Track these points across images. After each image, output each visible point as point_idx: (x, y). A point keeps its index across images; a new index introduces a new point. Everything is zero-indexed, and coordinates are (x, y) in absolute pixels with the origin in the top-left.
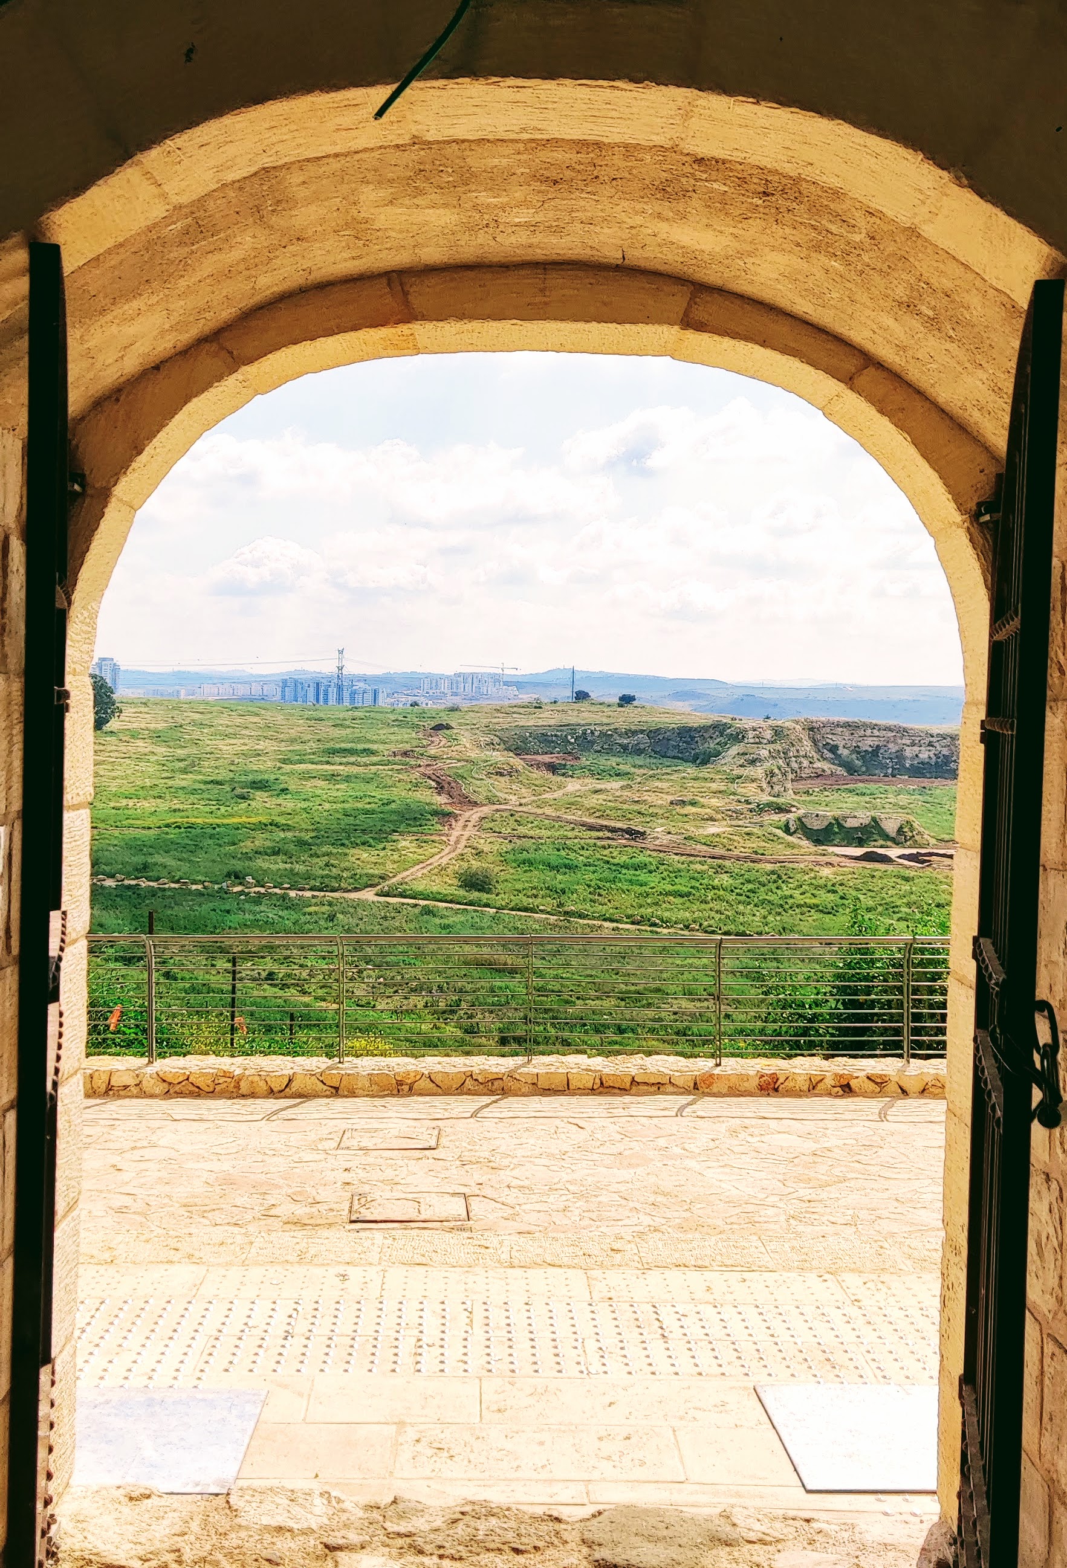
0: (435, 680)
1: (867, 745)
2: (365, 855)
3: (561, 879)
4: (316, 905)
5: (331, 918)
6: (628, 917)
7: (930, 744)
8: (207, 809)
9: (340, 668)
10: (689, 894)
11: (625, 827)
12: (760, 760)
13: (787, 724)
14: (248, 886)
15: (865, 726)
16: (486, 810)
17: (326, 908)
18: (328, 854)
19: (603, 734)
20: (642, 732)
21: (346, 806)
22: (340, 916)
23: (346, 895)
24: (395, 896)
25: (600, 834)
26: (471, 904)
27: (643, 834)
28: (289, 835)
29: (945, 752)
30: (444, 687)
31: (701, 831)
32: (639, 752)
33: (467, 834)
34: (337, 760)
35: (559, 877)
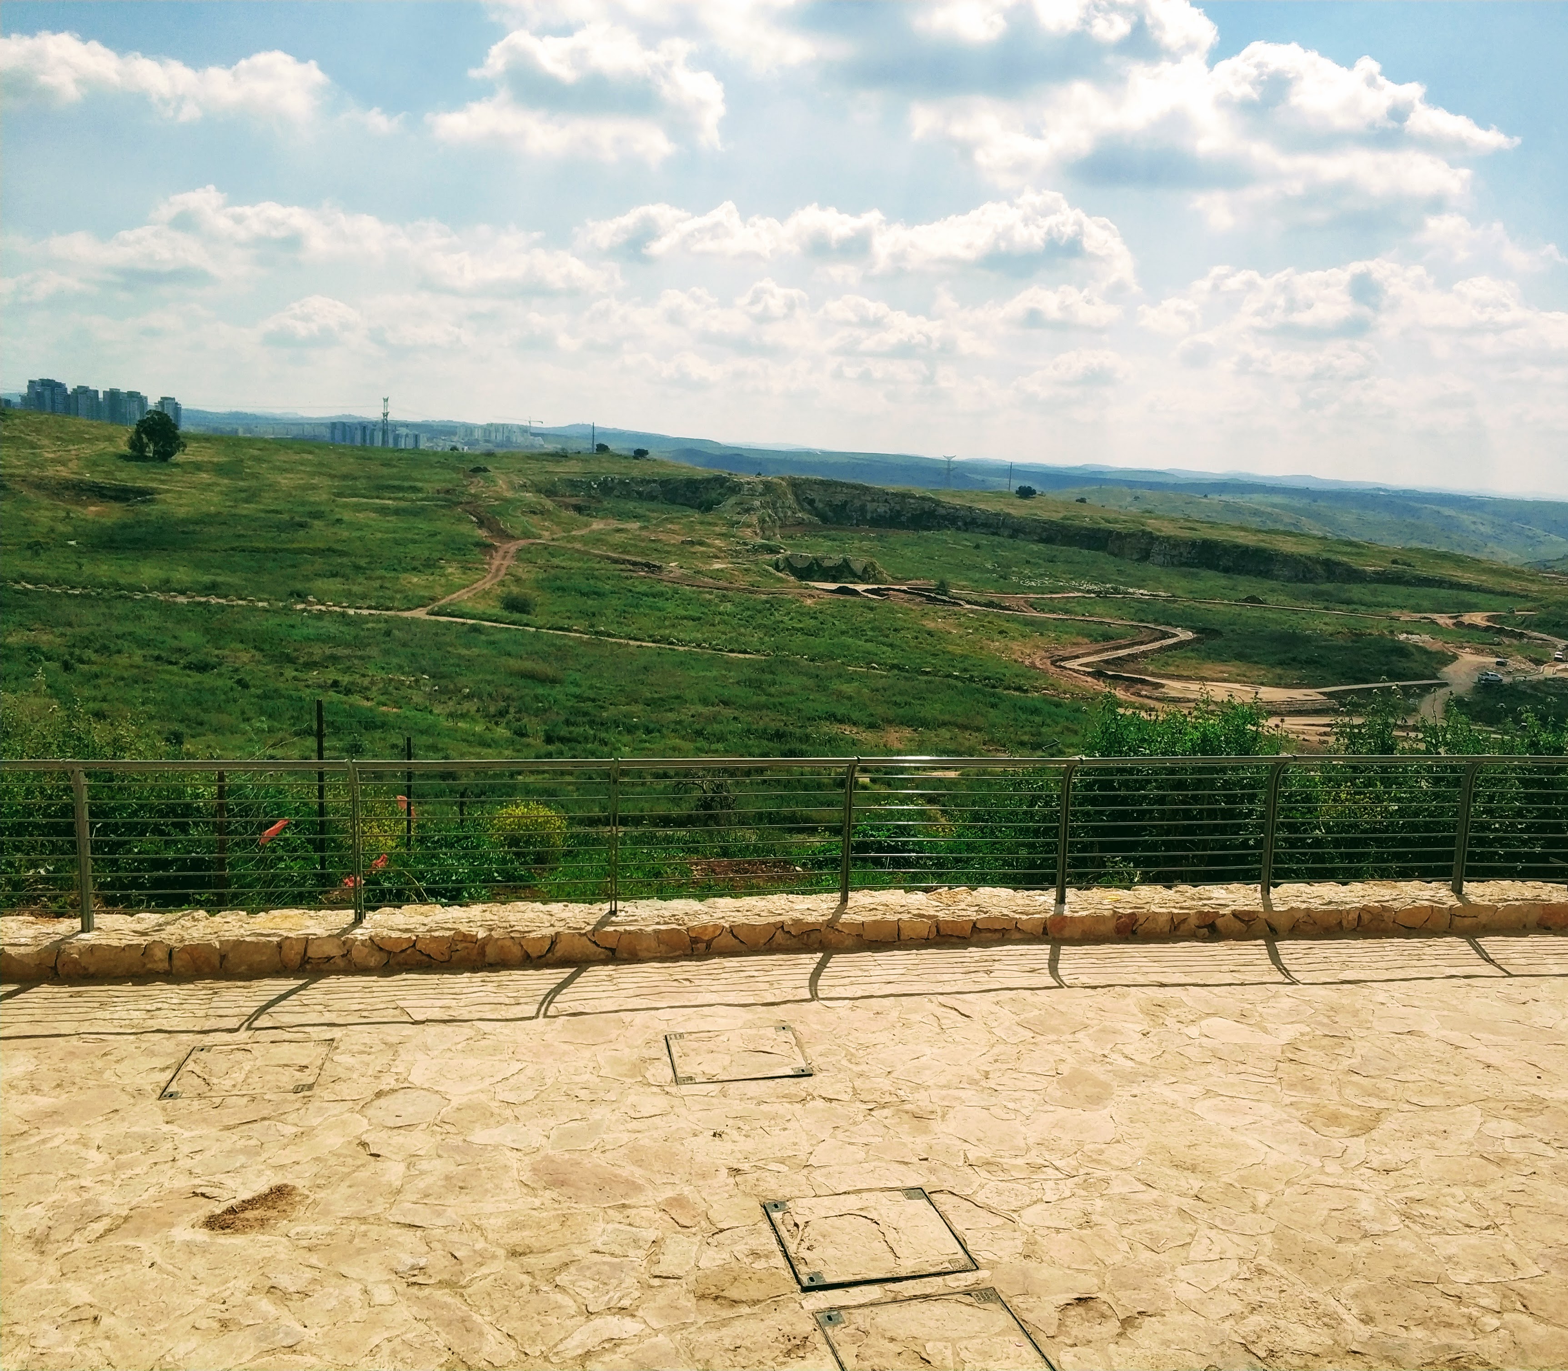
0: (469, 429)
1: (839, 499)
2: (416, 580)
3: (591, 603)
4: (373, 622)
5: (388, 633)
6: (650, 637)
7: (886, 501)
8: (270, 535)
9: (386, 415)
10: (699, 619)
11: (644, 561)
12: (754, 509)
13: (775, 480)
14: (311, 604)
15: (836, 484)
16: (522, 543)
17: (382, 625)
18: (382, 578)
19: (622, 482)
20: (655, 481)
21: (397, 536)
22: (396, 632)
23: (399, 613)
24: (444, 615)
25: (623, 567)
26: (513, 623)
27: (659, 567)
28: (345, 560)
29: (898, 507)
30: (478, 434)
31: (708, 567)
32: (652, 498)
33: (506, 563)
34: (387, 495)
35: (590, 602)
